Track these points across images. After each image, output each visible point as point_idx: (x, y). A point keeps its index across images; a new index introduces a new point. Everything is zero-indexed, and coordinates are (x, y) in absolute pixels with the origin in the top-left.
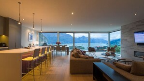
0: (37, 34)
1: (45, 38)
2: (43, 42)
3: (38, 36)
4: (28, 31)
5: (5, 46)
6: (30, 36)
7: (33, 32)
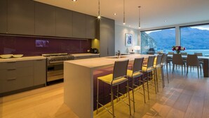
0: (138, 34)
1: (153, 40)
2: (148, 48)
3: (140, 37)
4: (125, 31)
5: (96, 53)
6: (127, 39)
7: (132, 32)
